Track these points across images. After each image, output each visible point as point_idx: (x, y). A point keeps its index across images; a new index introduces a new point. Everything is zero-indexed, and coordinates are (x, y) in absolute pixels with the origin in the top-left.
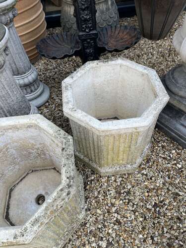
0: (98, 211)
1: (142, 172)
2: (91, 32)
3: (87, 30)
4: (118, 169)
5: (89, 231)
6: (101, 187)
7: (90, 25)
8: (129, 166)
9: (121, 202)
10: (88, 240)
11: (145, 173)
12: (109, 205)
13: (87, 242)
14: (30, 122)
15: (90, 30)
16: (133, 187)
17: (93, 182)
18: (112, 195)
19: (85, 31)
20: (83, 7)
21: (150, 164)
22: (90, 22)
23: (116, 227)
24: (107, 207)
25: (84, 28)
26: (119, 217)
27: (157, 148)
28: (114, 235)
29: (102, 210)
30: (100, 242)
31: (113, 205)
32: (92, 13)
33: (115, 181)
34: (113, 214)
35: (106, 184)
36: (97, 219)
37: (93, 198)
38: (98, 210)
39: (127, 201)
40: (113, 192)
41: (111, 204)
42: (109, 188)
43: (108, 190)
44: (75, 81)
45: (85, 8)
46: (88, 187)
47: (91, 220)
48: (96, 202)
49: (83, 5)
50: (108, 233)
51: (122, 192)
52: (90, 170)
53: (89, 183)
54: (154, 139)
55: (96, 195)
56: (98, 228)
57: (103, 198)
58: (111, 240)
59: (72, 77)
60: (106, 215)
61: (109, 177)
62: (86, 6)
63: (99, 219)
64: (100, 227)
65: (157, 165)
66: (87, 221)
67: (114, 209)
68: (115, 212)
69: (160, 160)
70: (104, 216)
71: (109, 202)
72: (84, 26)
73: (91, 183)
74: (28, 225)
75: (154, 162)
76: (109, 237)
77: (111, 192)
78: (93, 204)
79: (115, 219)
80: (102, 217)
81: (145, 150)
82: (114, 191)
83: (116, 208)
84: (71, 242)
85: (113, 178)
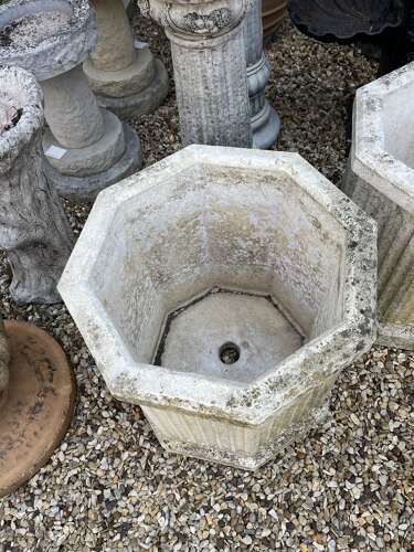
5: (324, 453)
6: (368, 368)
10: (320, 471)
12: (384, 412)
13: (316, 474)
14: (274, 168)
18: (393, 392)
23: (391, 464)
24: (378, 417)
26: (402, 446)
28: (383, 480)
29: (362, 418)
30: (348, 484)
31: (392, 415)
33: (406, 364)
34: (389, 436)
35: (381, 365)
36: (346, 433)
37: (345, 386)
38: (353, 416)
40: (395, 388)
41: (389, 411)
42: (388, 377)
43: (385, 381)
44: (391, 93)
47: (333, 430)
50: (369, 471)
55: (354, 382)
56: (346, 452)
57: (370, 392)
58: (374, 487)
59: (387, 83)
60: (372, 432)
61: (391, 351)
63: (352, 434)
64: (351, 451)
66: (323, 431)
67: (392, 426)
68: (394, 433)
70: (366, 433)
71: (384, 405)
74: (261, 384)
76: (372, 480)
77: (391, 386)
78: (342, 399)
79: (391, 447)
80: (360, 432)
82: (399, 386)
83: (397, 425)
84: (281, 462)
85: (402, 356)
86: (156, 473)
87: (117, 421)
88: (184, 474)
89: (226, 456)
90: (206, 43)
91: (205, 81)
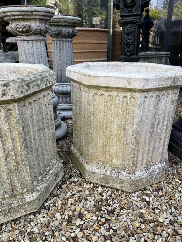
0: (58, 216)
1: (144, 197)
2: (132, 57)
3: (128, 54)
4: (108, 173)
5: (28, 231)
6: (78, 192)
7: (131, 50)
9: (95, 218)
11: (147, 200)
12: (76, 213)
15: (131, 55)
16: (122, 208)
17: (73, 184)
18: (88, 206)
21: (160, 193)
22: (133, 46)
25: (125, 51)
26: (80, 235)
27: (177, 180)
29: (63, 216)
31: (81, 216)
32: (135, 39)
33: (101, 194)
34: (74, 227)
35: (87, 192)
36: (49, 223)
37: (61, 199)
39: (103, 220)
40: (90, 204)
41: (80, 213)
42: (88, 198)
43: (86, 200)
45: (129, 33)
46: (63, 186)
48: (63, 204)
49: (128, 30)
51: (103, 208)
52: (78, 172)
53: (68, 183)
54: (177, 172)
57: (73, 202)
60: (64, 223)
63: (52, 224)
64: (47, 234)
65: (170, 199)
67: (78, 222)
68: (78, 227)
69: (177, 195)
70: (61, 224)
72: (126, 50)
73: (71, 184)
75: (166, 193)
77: (88, 202)
78: (57, 205)
79: (73, 235)
80: (57, 223)
81: (156, 167)
82: (93, 203)
85: (100, 189)
90: (25, 38)
91: (25, 54)
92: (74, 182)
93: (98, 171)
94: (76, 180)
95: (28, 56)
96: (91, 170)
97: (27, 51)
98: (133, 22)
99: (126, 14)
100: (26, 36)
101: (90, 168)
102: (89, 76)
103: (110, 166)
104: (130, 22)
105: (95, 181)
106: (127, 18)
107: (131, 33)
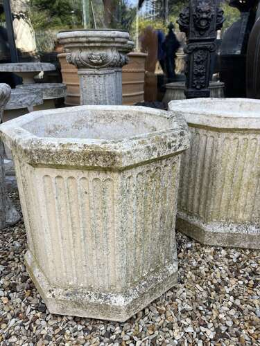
2: (203, 90)
3: (198, 87)
4: (234, 230)
5: (180, 310)
6: (202, 258)
7: (202, 81)
8: (253, 228)
9: (241, 282)
10: (178, 322)
12: (219, 280)
13: (176, 324)
15: (202, 87)
17: (189, 251)
19: (195, 87)
20: (199, 60)
22: (204, 77)
23: (232, 312)
25: (194, 84)
26: (238, 302)
28: (230, 323)
29: (205, 287)
30: (203, 329)
31: (226, 283)
32: (206, 69)
33: (228, 257)
35: (211, 257)
36: (195, 296)
37: (189, 269)
38: (197, 286)
39: (252, 282)
40: (224, 269)
41: (223, 280)
43: (216, 265)
46: (180, 256)
49: (198, 57)
50: (217, 318)
52: (185, 237)
53: (182, 251)
55: (194, 266)
56: (197, 309)
57: (207, 270)
58: (223, 329)
60: (213, 294)
61: (216, 250)
62: (201, 59)
63: (200, 296)
64: (201, 308)
66: (178, 296)
67: (227, 289)
68: (230, 294)
70: (209, 295)
71: (218, 276)
72: (195, 82)
76: (220, 324)
77: (221, 268)
78: (188, 277)
79: (230, 303)
80: (205, 295)
82: (226, 268)
83: (231, 289)
86: (38, 332)
87: (10, 299)
88: (62, 332)
89: (100, 297)
90: (97, 72)
91: (95, 92)
92: (188, 249)
93: (221, 230)
94: (189, 245)
95: (98, 95)
96: (211, 230)
97: (97, 88)
98: (205, 49)
99: (196, 38)
100: (98, 69)
101: (209, 228)
102: (226, 117)
103: (236, 222)
104: (201, 49)
105: (215, 243)
106: (198, 44)
107: (202, 61)
